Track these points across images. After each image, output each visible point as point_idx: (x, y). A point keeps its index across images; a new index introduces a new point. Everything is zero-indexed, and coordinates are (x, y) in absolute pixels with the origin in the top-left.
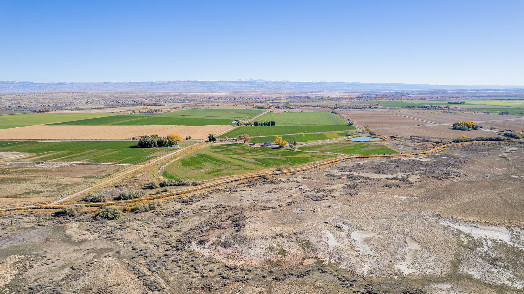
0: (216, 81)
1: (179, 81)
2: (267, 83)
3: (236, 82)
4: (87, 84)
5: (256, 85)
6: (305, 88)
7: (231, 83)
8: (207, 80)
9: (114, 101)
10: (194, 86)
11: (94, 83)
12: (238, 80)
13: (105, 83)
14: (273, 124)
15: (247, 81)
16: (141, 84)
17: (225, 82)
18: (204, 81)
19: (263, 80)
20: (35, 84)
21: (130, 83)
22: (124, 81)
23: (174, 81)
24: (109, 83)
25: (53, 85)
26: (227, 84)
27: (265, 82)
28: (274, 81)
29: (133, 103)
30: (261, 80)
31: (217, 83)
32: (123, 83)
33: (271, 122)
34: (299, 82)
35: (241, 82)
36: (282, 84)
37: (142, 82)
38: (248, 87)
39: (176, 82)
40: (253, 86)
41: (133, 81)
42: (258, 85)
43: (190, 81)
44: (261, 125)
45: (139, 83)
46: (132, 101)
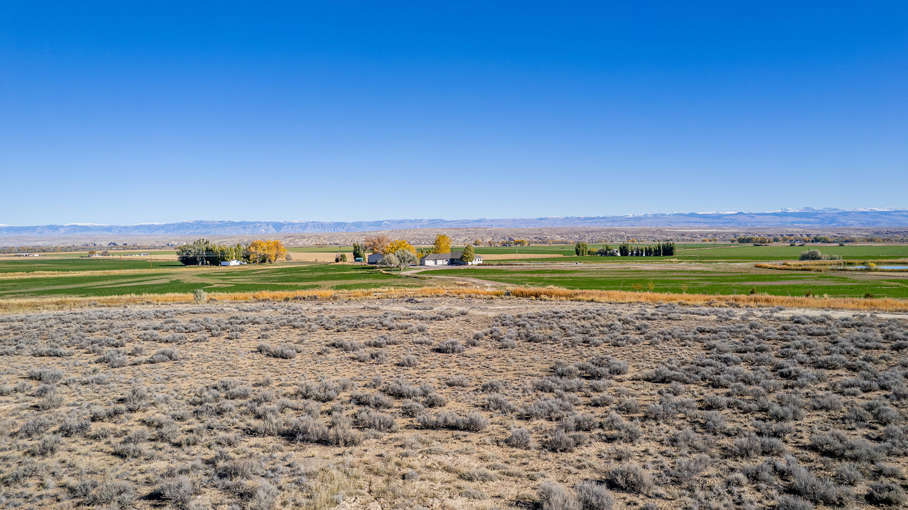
0: (732, 212)
1: (662, 215)
2: (845, 214)
3: (775, 214)
4: (514, 220)
5: (818, 218)
7: (761, 217)
8: (715, 212)
10: (688, 222)
11: (524, 220)
12: (779, 211)
13: (541, 219)
15: (797, 211)
16: (596, 220)
17: (750, 215)
18: (709, 213)
19: (835, 209)
20: (447, 222)
21: (579, 218)
22: (569, 216)
23: (653, 215)
24: (546, 219)
25: (468, 223)
26: (753, 217)
27: (840, 213)
28: (862, 210)
30: (831, 209)
31: (733, 218)
32: (567, 218)
35: (784, 214)
36: (884, 216)
37: (598, 218)
38: (796, 223)
39: (655, 216)
40: (812, 220)
41: (582, 216)
42: (822, 219)
43: (683, 215)
45: (592, 218)
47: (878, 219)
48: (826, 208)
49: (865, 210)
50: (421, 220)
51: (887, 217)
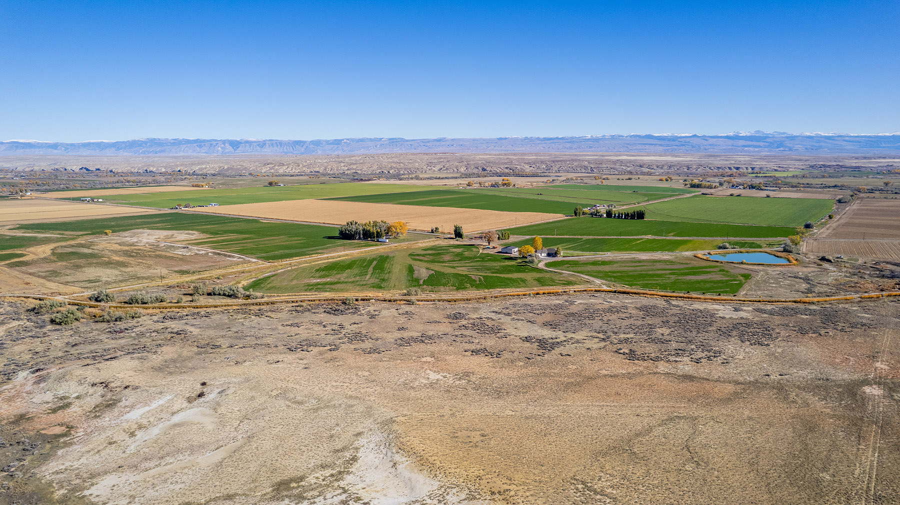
0: (687, 135)
1: (619, 136)
2: (792, 138)
3: (728, 137)
4: (474, 140)
5: (767, 142)
6: (883, 147)
7: (715, 140)
8: (670, 134)
9: (479, 168)
10: (644, 144)
11: (484, 140)
12: (731, 134)
13: (501, 139)
14: (640, 215)
15: (749, 134)
16: (555, 141)
17: (704, 138)
18: (665, 135)
19: (784, 133)
20: (407, 141)
21: (538, 139)
22: (529, 136)
23: (611, 136)
24: (506, 139)
25: (428, 142)
26: (707, 140)
27: (787, 137)
28: (808, 134)
29: (507, 171)
30: (780, 133)
31: (687, 140)
32: (526, 138)
33: (637, 212)
34: (869, 137)
35: (736, 138)
36: (827, 141)
37: (557, 138)
38: (749, 146)
39: (613, 137)
40: (761, 144)
41: (542, 136)
42: (771, 143)
43: (639, 136)
44: (619, 217)
45: (551, 139)
46: (507, 168)
47: (822, 144)
48: (775, 132)
49: (811, 135)
50: (381, 139)
51: (831, 141)
